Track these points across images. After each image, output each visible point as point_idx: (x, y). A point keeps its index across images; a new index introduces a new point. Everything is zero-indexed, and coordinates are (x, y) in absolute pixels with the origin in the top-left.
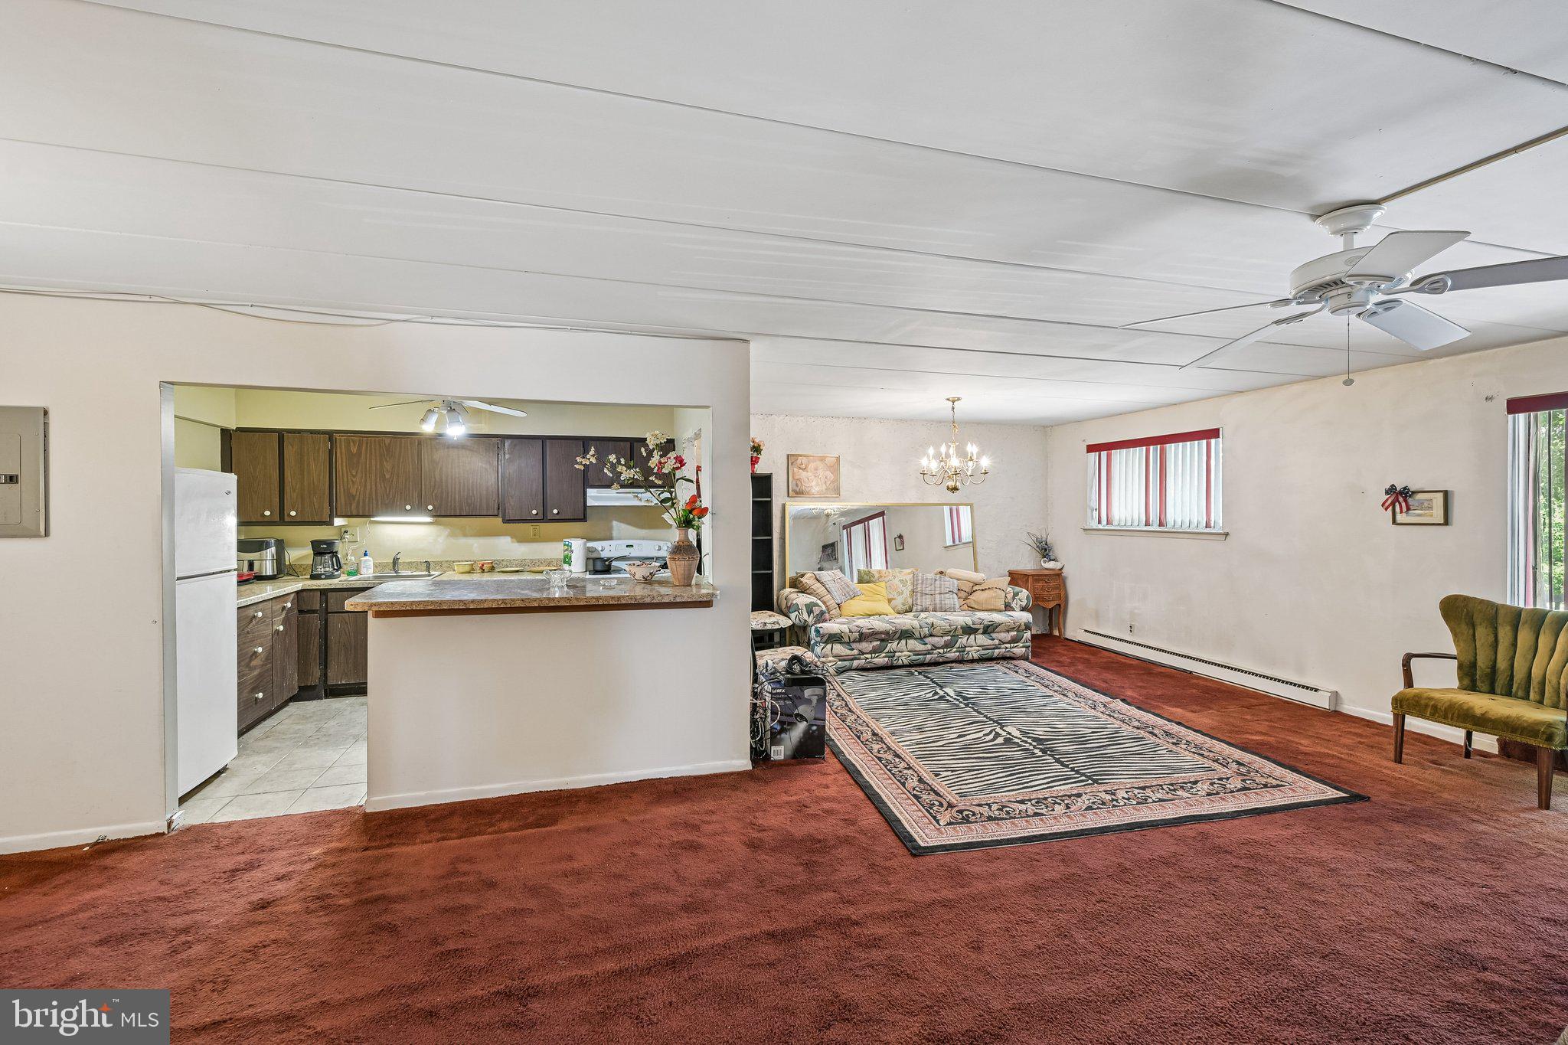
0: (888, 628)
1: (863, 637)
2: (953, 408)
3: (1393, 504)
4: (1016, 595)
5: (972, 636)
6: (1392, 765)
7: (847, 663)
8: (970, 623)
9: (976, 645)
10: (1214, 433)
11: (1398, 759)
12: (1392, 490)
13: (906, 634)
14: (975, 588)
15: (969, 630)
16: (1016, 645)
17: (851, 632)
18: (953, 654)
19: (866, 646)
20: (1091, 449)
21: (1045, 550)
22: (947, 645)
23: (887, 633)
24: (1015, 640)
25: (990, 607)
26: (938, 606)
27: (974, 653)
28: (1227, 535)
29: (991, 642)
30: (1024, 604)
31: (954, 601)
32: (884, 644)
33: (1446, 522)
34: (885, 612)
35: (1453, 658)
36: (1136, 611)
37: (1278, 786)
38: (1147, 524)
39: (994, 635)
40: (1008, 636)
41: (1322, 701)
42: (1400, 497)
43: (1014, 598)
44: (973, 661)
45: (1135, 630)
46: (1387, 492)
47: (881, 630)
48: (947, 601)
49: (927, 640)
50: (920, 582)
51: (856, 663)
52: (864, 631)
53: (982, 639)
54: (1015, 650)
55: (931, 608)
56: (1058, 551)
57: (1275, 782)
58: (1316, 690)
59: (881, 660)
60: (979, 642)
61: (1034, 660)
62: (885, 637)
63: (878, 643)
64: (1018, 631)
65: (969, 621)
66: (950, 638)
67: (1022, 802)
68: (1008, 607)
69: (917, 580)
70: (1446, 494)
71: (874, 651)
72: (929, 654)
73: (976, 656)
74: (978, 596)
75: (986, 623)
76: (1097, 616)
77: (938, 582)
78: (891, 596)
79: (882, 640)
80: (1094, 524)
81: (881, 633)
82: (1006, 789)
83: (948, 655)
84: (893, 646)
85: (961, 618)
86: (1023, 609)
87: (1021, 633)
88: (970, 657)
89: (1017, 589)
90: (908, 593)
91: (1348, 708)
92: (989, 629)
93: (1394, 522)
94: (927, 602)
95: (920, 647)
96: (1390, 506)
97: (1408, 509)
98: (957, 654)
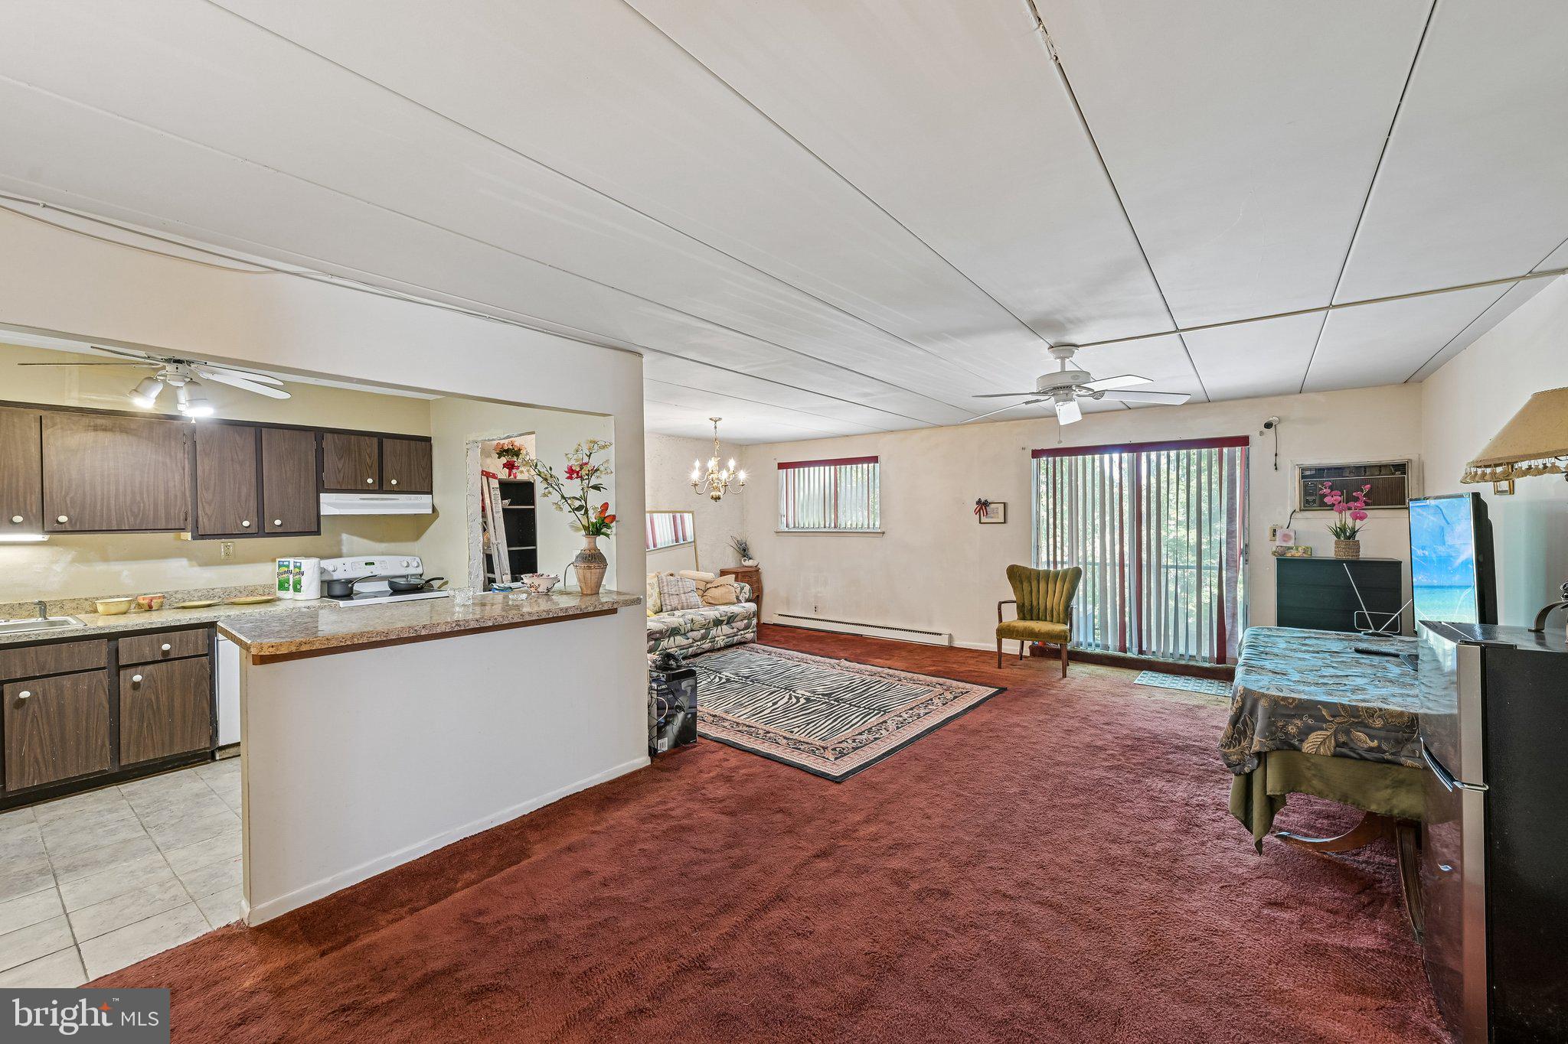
0: (661, 628)
2: (715, 427)
3: (979, 511)
4: (742, 589)
5: (719, 627)
6: (998, 670)
8: (718, 616)
9: (721, 635)
10: (874, 459)
11: (1000, 667)
12: (979, 502)
13: (674, 632)
14: (709, 586)
15: (718, 623)
16: (748, 631)
18: (707, 646)
20: (781, 466)
21: (744, 551)
22: (704, 637)
23: (661, 632)
24: (747, 627)
25: (725, 602)
26: (685, 604)
27: (721, 642)
28: (883, 533)
29: (732, 631)
30: (747, 596)
31: (695, 598)
32: (658, 642)
33: (1005, 522)
35: (1015, 602)
36: (819, 595)
37: (967, 692)
38: (825, 527)
39: (733, 624)
40: (742, 625)
41: (943, 641)
42: (983, 505)
43: (741, 592)
44: (722, 649)
45: (819, 610)
46: (977, 504)
47: (656, 630)
48: (692, 599)
49: (688, 635)
50: (665, 584)
53: (726, 629)
54: (747, 636)
55: (679, 607)
56: (752, 552)
57: (965, 691)
58: (940, 634)
60: (724, 632)
61: (759, 642)
62: (659, 636)
63: (653, 642)
64: (748, 619)
65: (717, 614)
66: (704, 631)
67: (860, 734)
68: (739, 601)
69: (663, 582)
70: (1004, 504)
71: (650, 650)
72: (691, 647)
73: (723, 645)
74: (713, 593)
75: (729, 615)
76: (788, 602)
77: (680, 583)
79: (656, 640)
80: (784, 528)
81: (657, 632)
82: (843, 729)
83: (703, 646)
84: (664, 644)
85: (712, 613)
86: (748, 601)
87: (750, 621)
88: (719, 646)
89: (743, 584)
90: (656, 595)
91: (958, 644)
92: (731, 619)
93: (980, 523)
94: (675, 602)
95: (684, 642)
96: (978, 512)
97: (987, 513)
98: (710, 644)
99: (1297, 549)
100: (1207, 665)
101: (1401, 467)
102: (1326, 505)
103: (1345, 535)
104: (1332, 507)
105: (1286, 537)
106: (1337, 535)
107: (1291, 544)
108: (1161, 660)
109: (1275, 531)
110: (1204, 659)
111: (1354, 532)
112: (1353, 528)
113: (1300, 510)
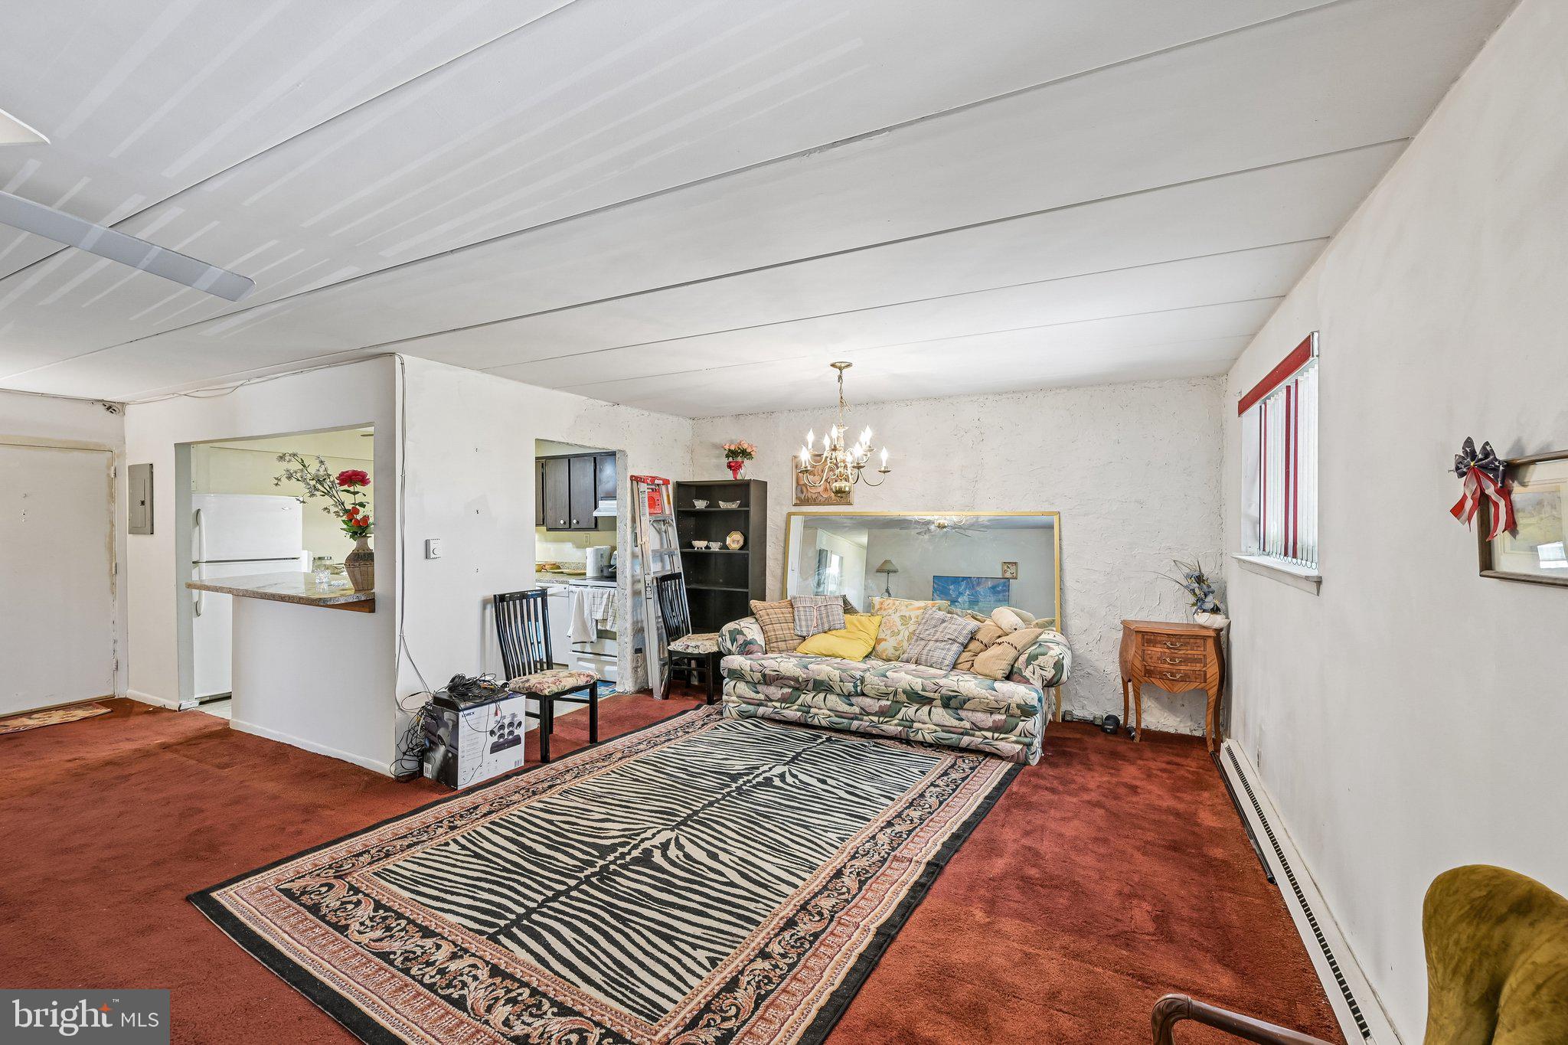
0: (797, 675)
1: (767, 680)
2: (840, 377)
4: (1033, 658)
5: (925, 708)
7: (751, 708)
8: (918, 688)
9: (931, 722)
10: (1304, 351)
13: (822, 686)
14: (998, 640)
15: (918, 698)
16: (1002, 736)
17: (751, 670)
18: (892, 727)
19: (775, 692)
21: (1205, 594)
22: (884, 713)
23: (796, 680)
24: (1000, 728)
26: (924, 657)
27: (926, 731)
28: (1320, 580)
29: (956, 723)
32: (797, 693)
34: (841, 654)
39: (963, 714)
40: (988, 720)
43: (1029, 662)
44: (924, 744)
46: (1466, 472)
47: (788, 674)
49: (854, 700)
51: (761, 710)
52: (767, 672)
53: (940, 715)
54: (1001, 745)
56: (1235, 600)
59: (792, 713)
60: (936, 719)
62: (799, 686)
63: (790, 690)
65: (917, 684)
66: (889, 703)
69: (923, 619)
71: (783, 700)
72: (857, 719)
73: (930, 738)
74: (988, 652)
75: (944, 691)
78: (882, 636)
79: (796, 689)
81: (789, 678)
83: (884, 727)
84: (807, 698)
87: (1013, 721)
88: (919, 737)
90: (907, 634)
92: (953, 702)
94: (917, 650)
95: (844, 707)
98: (900, 728)
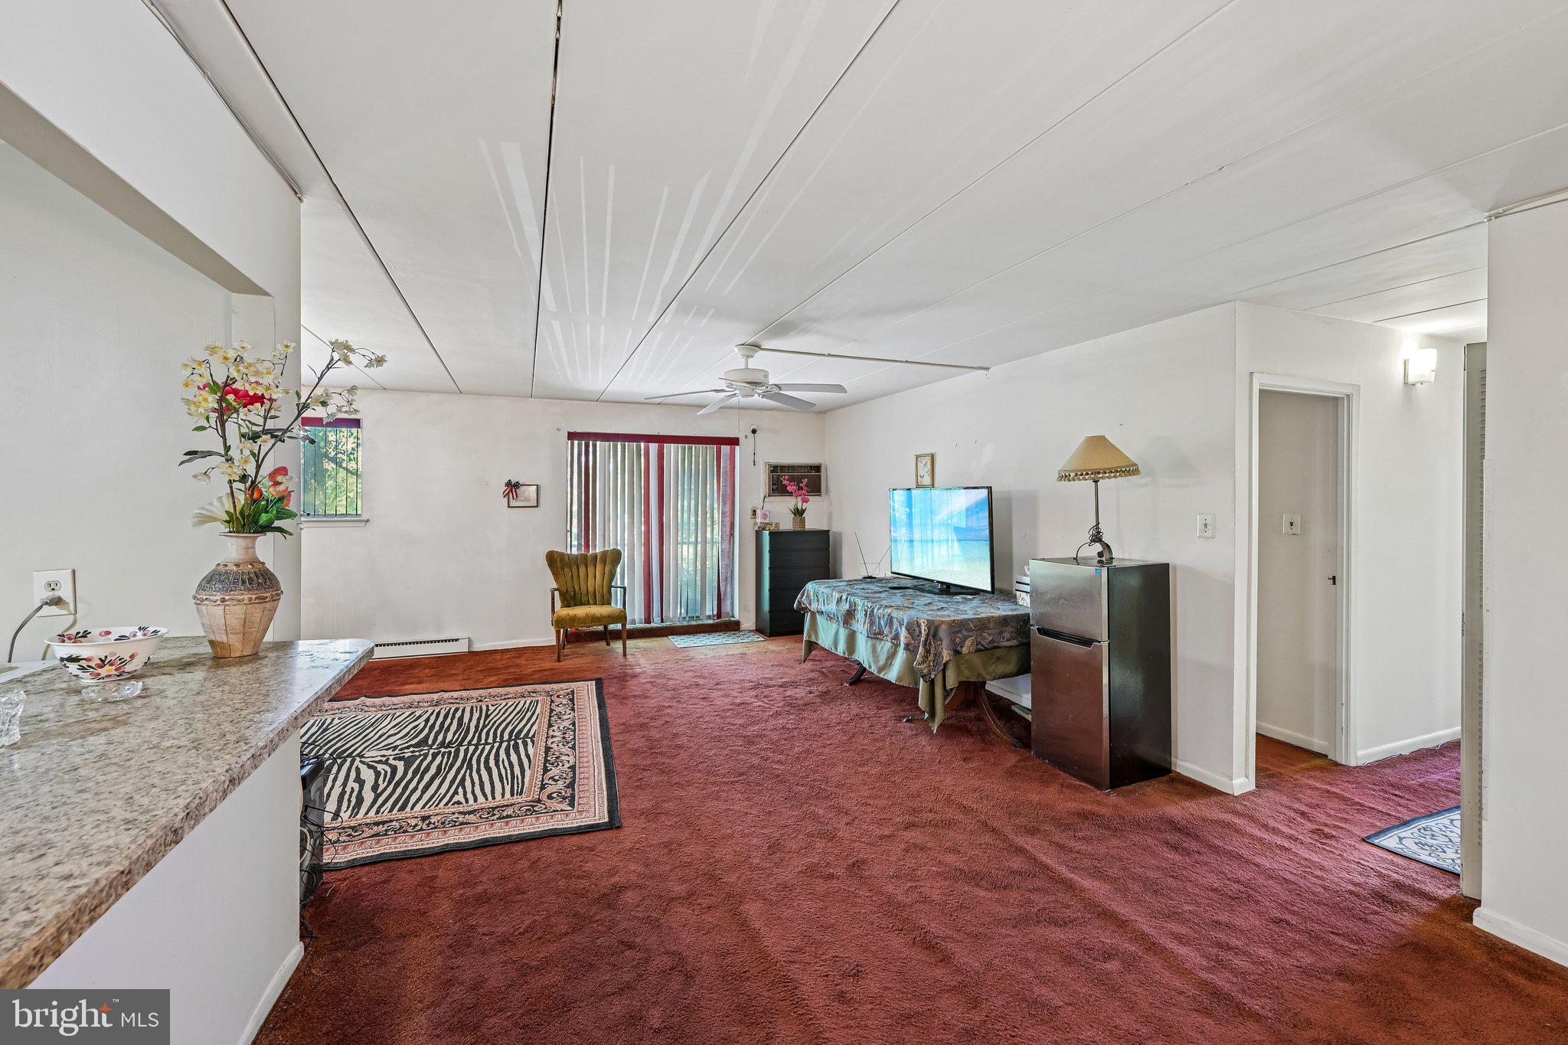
3: (508, 493)
10: (354, 423)
12: (509, 484)
28: (368, 521)
33: (537, 506)
35: (558, 589)
42: (513, 487)
46: (506, 486)
70: (536, 486)
93: (509, 507)
96: (506, 495)
97: (517, 496)
99: (771, 524)
100: (711, 622)
101: (817, 468)
102: (788, 492)
103: (799, 513)
104: (790, 494)
105: (765, 516)
106: (795, 515)
107: (767, 521)
108: (678, 624)
109: (755, 511)
110: (709, 617)
111: (803, 511)
112: (802, 509)
113: (769, 496)
